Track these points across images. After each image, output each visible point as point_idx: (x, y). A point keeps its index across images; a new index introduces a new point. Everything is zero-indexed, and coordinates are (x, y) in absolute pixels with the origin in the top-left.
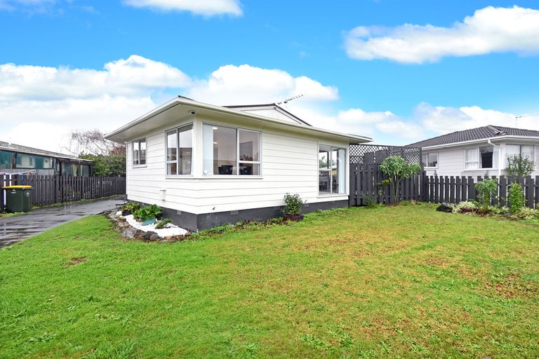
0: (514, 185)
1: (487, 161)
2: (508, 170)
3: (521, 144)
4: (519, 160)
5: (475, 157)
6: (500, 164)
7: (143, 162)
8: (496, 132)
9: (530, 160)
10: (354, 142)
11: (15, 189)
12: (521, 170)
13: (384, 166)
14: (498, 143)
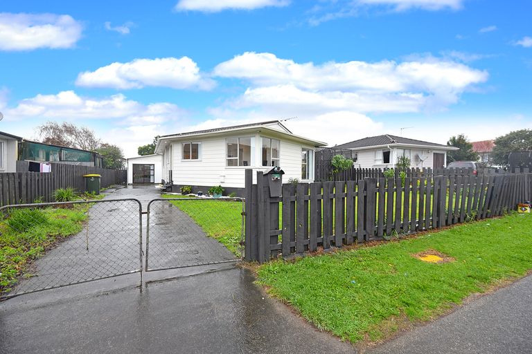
0: (402, 172)
1: (386, 159)
2: (397, 164)
3: (404, 148)
4: (403, 159)
5: (380, 156)
6: (394, 160)
7: (195, 156)
8: (392, 140)
9: (409, 158)
10: (317, 145)
11: (94, 177)
12: (404, 165)
13: (334, 162)
14: (392, 147)
